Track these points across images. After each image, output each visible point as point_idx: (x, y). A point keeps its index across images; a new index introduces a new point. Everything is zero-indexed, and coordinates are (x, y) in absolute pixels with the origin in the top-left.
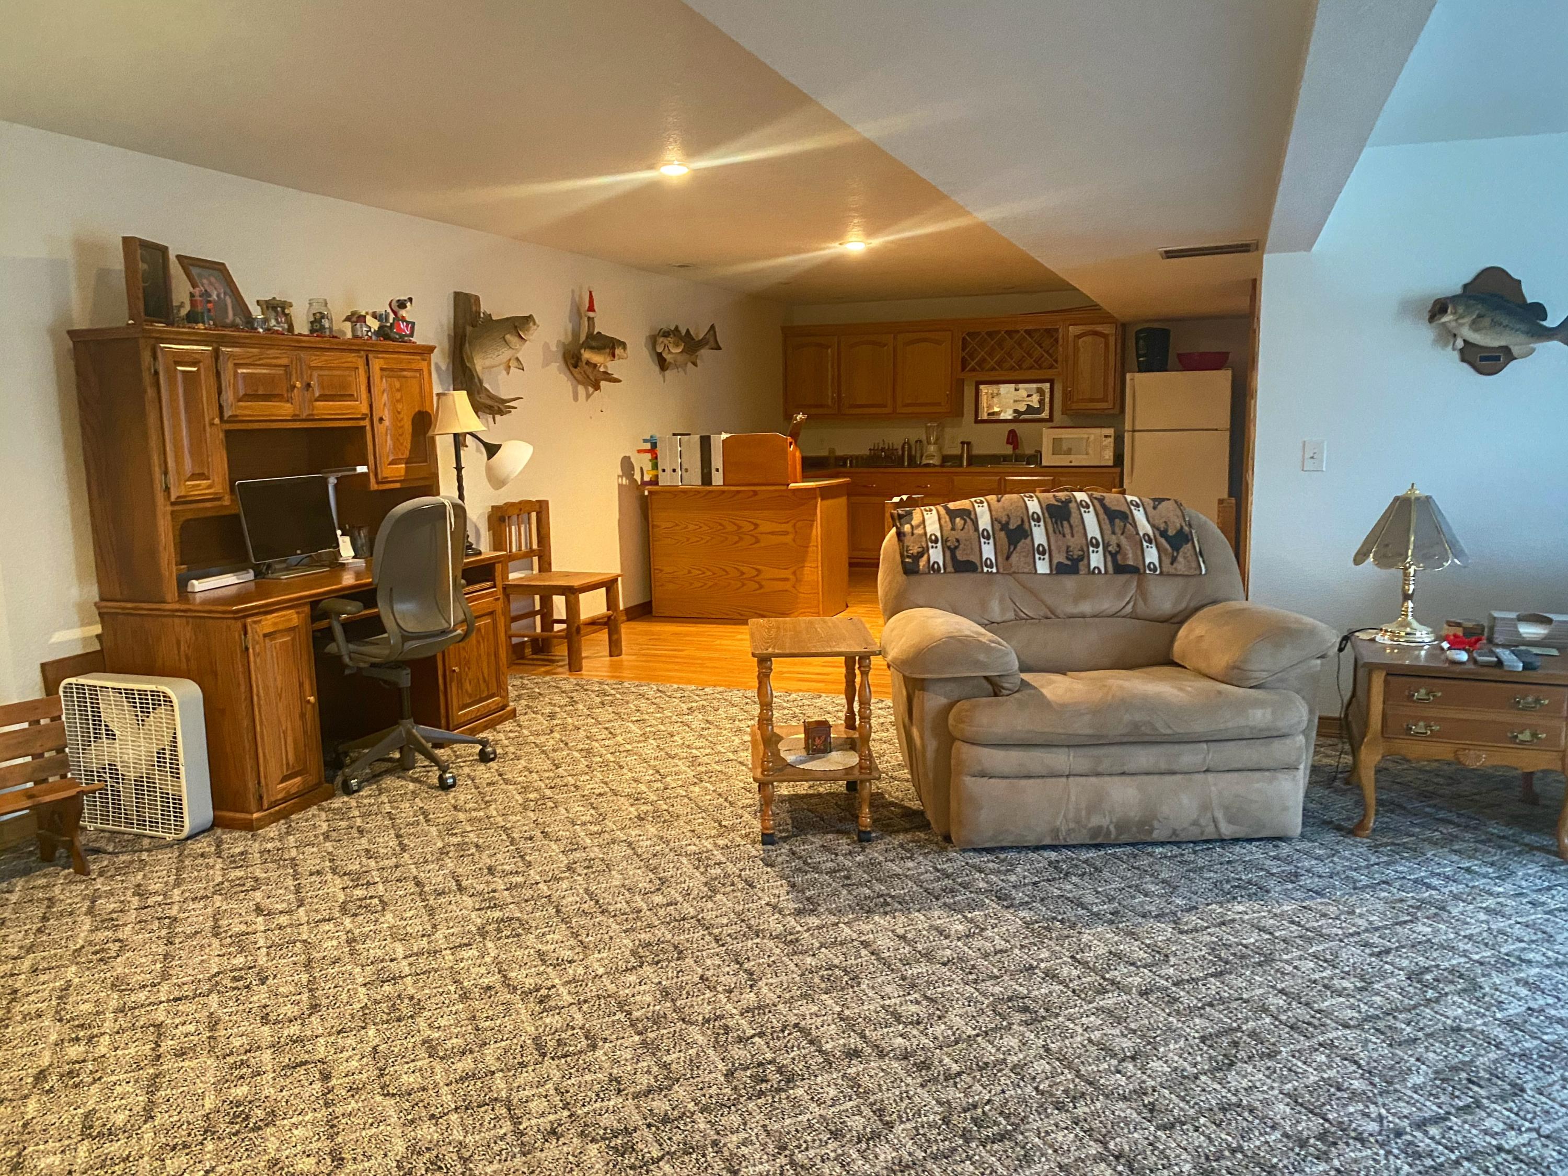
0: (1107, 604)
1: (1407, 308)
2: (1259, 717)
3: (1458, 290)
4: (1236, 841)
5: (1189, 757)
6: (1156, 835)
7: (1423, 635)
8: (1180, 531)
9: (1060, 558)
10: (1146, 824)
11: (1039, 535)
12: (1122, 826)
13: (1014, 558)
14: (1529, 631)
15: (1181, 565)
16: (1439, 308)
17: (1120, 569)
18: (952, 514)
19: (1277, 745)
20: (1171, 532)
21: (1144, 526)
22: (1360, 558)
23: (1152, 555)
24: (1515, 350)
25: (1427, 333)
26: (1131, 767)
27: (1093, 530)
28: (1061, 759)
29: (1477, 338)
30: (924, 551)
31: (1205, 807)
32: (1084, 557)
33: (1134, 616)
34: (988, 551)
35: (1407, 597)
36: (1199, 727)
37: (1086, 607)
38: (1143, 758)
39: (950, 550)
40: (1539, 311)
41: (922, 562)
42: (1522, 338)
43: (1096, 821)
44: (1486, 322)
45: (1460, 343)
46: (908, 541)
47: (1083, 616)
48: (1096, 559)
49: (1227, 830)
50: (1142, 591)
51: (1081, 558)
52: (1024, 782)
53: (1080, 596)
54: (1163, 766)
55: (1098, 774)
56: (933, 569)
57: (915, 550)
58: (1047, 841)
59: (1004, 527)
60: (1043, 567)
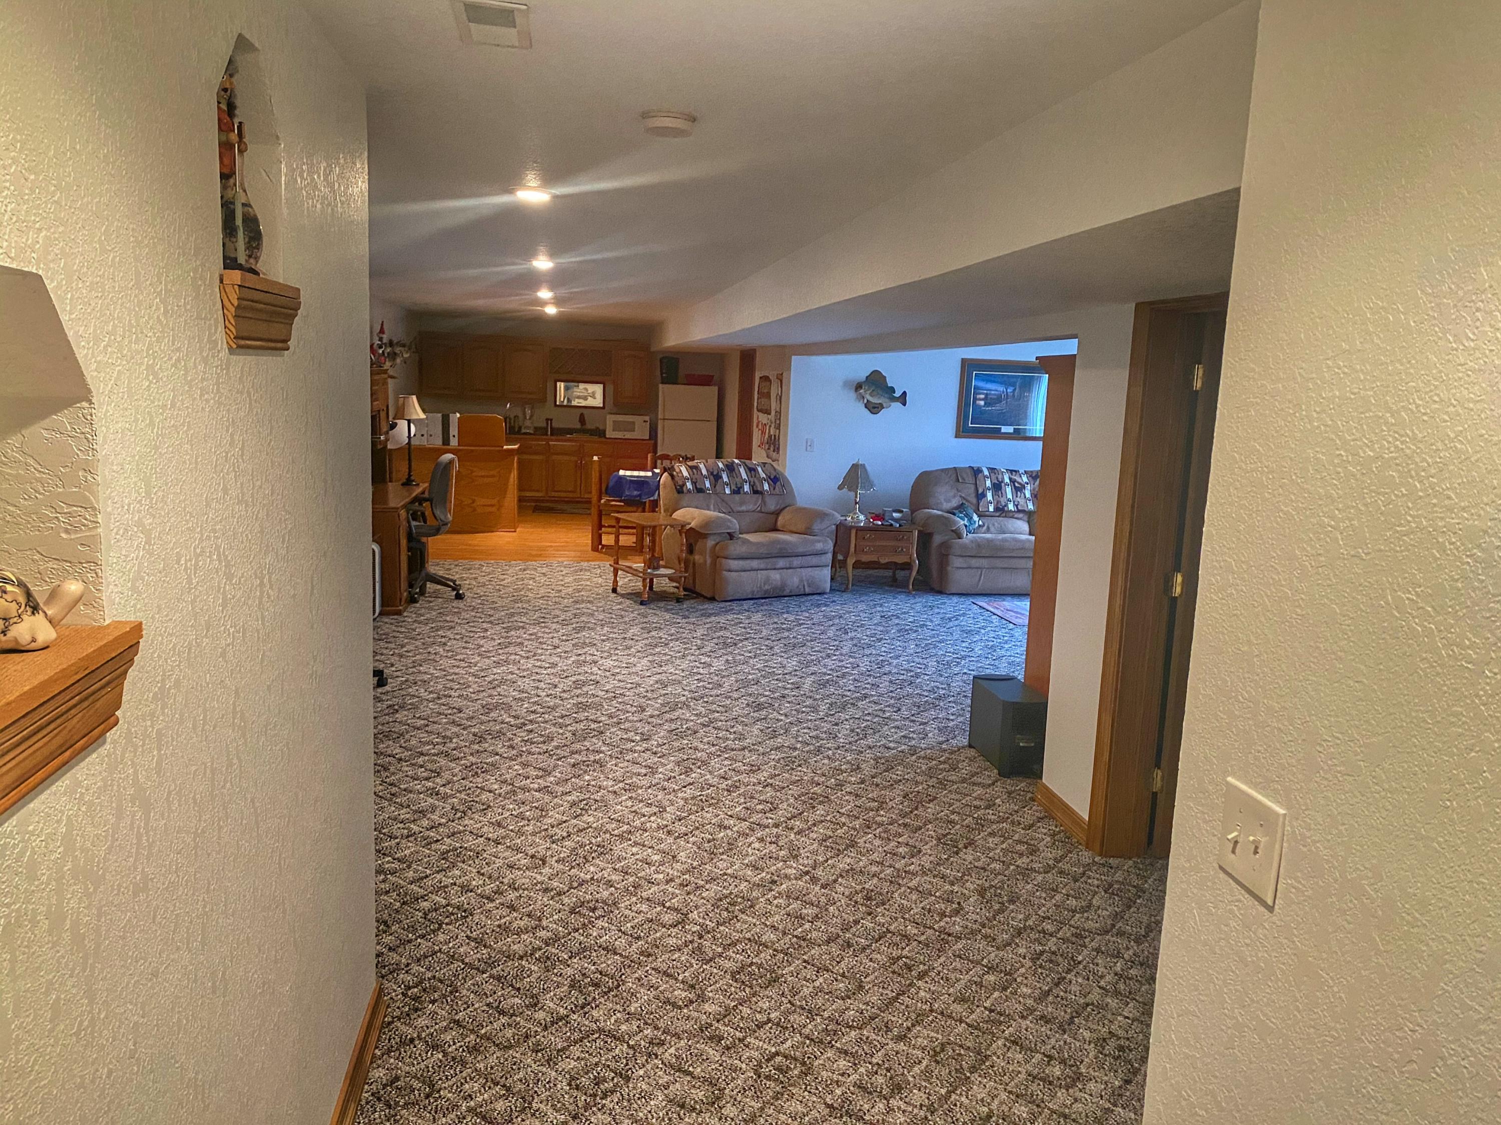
0: (751, 507)
1: (846, 384)
2: (819, 546)
3: (864, 379)
4: (809, 595)
5: (796, 562)
6: (785, 593)
7: (862, 517)
8: (775, 477)
9: (733, 487)
10: (783, 586)
11: (725, 478)
12: (775, 589)
13: (717, 487)
14: (896, 515)
15: (777, 491)
16: (859, 387)
17: (756, 492)
18: (692, 467)
19: (823, 557)
20: (772, 477)
21: (762, 475)
22: (840, 488)
23: (766, 487)
24: (885, 405)
26: (778, 566)
27: (744, 476)
28: (755, 564)
29: (871, 399)
30: (684, 484)
31: (801, 581)
32: (742, 487)
33: (760, 512)
34: (708, 485)
35: (856, 503)
36: (801, 550)
37: (744, 508)
38: (781, 563)
39: (694, 483)
40: (893, 390)
41: (684, 489)
42: (887, 400)
43: (767, 587)
44: (875, 393)
45: (865, 401)
46: (677, 479)
47: (743, 512)
48: (746, 488)
49: (807, 590)
50: (763, 501)
52: (743, 573)
53: (741, 504)
54: (788, 566)
55: (766, 569)
56: (689, 491)
57: (680, 483)
58: (750, 596)
59: (712, 473)
60: (728, 491)
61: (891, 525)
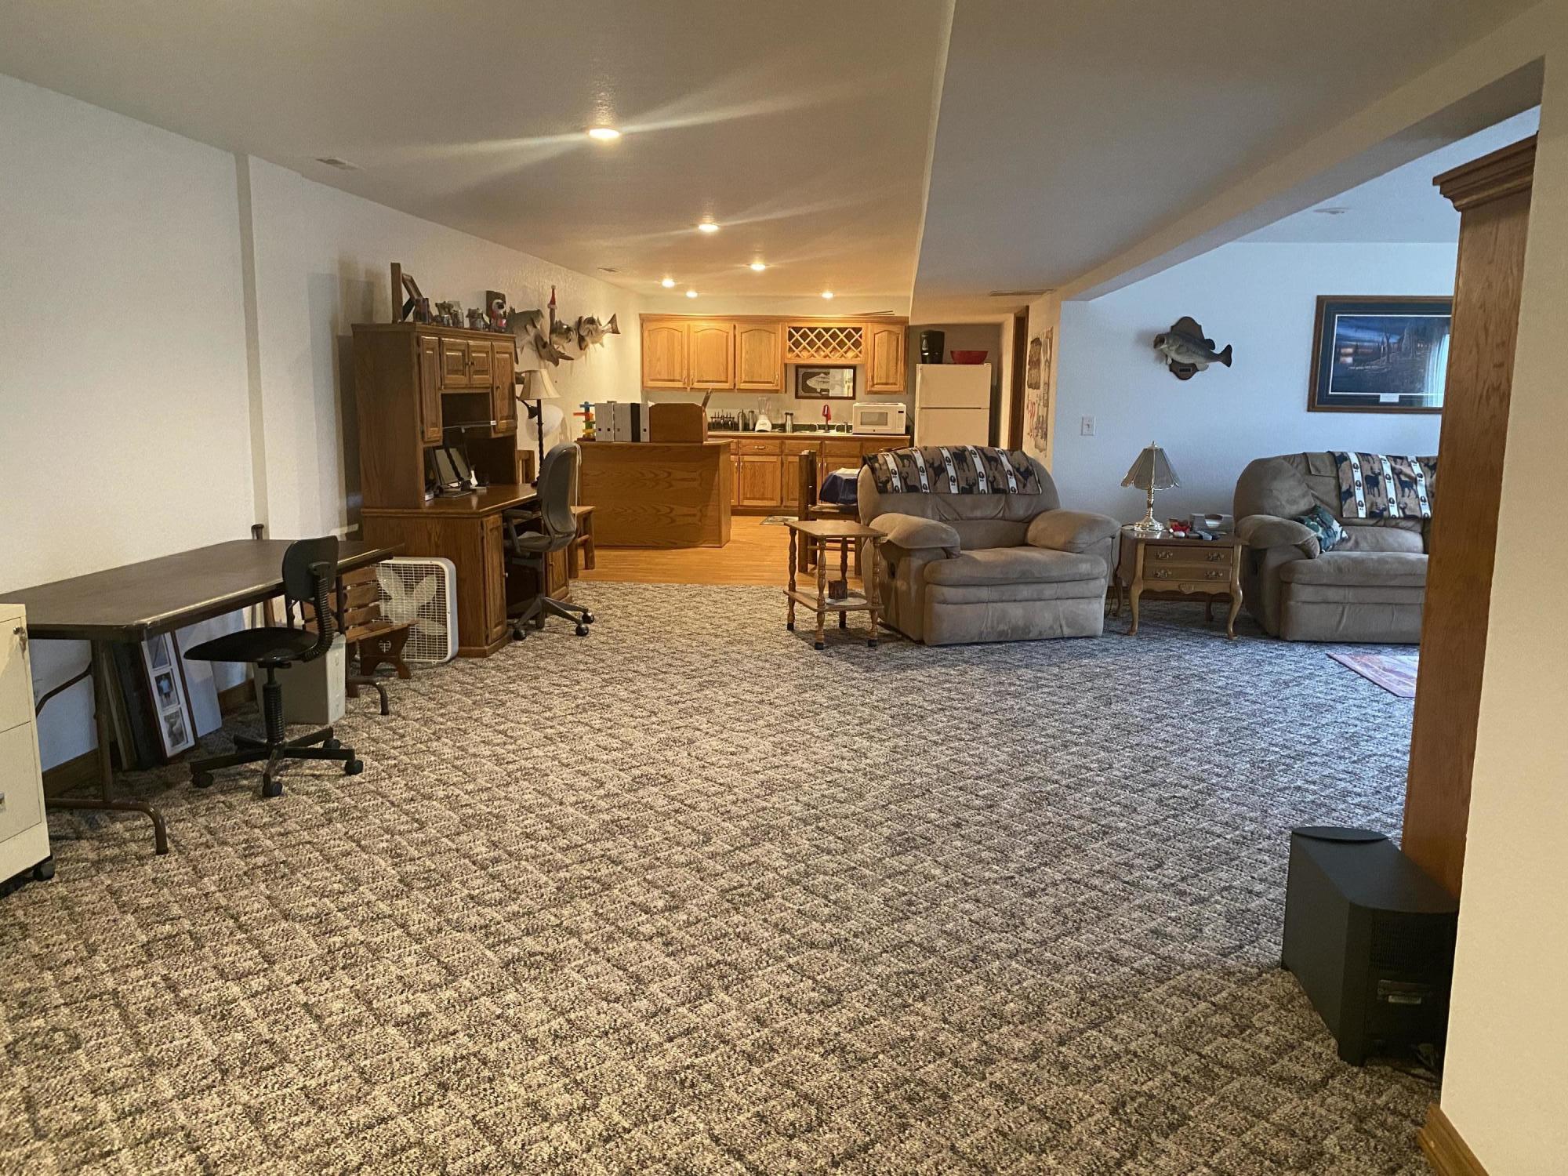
0: (989, 512)
1: (1141, 338)
2: (1084, 568)
3: (1168, 330)
4: (1069, 638)
5: (1049, 590)
6: (1031, 636)
7: (1158, 526)
8: (1027, 469)
9: (963, 484)
10: (1026, 629)
11: (951, 471)
12: (1014, 629)
13: (938, 484)
14: (1211, 523)
15: (1029, 489)
16: (1160, 340)
17: (996, 491)
18: (902, 457)
19: (1092, 584)
20: (1022, 470)
21: (1008, 466)
22: (1125, 483)
23: (1013, 483)
24: (1199, 366)
25: (1152, 353)
26: (1019, 597)
27: (980, 468)
28: (984, 593)
29: (1178, 358)
30: (889, 480)
31: (1056, 619)
32: (976, 484)
33: (1003, 519)
34: (924, 480)
35: (1150, 506)
36: (1055, 573)
37: (978, 513)
38: (1025, 591)
39: (904, 479)
40: (1211, 344)
41: (889, 486)
42: (1202, 360)
43: (1001, 627)
44: (1184, 349)
45: (1170, 361)
46: (879, 473)
47: (976, 519)
48: (983, 485)
49: (1067, 632)
50: (1007, 502)
51: (974, 484)
52: (965, 606)
53: (974, 508)
54: (1035, 597)
55: (1002, 601)
56: (895, 490)
57: (883, 479)
58: (976, 640)
59: (932, 465)
60: (954, 490)
61: (1201, 537)
